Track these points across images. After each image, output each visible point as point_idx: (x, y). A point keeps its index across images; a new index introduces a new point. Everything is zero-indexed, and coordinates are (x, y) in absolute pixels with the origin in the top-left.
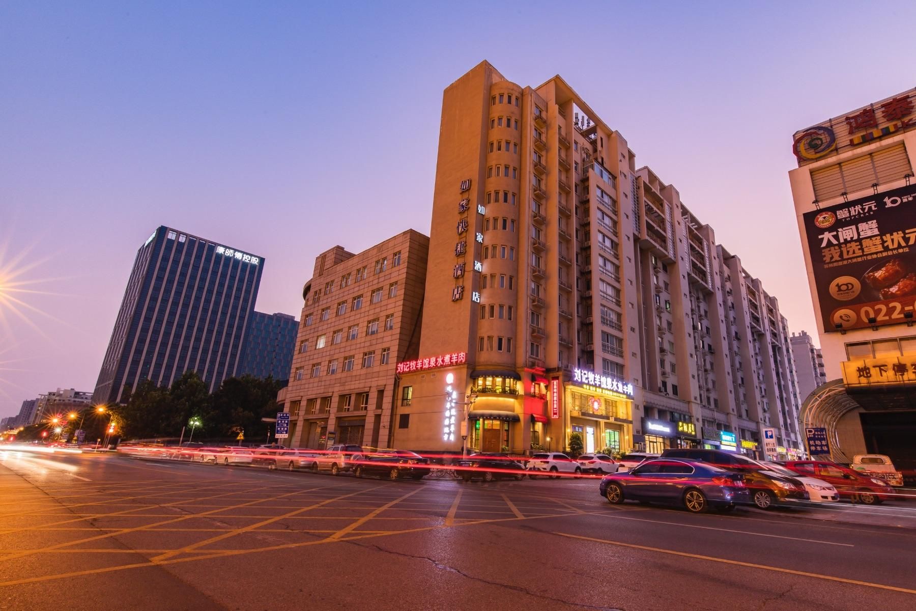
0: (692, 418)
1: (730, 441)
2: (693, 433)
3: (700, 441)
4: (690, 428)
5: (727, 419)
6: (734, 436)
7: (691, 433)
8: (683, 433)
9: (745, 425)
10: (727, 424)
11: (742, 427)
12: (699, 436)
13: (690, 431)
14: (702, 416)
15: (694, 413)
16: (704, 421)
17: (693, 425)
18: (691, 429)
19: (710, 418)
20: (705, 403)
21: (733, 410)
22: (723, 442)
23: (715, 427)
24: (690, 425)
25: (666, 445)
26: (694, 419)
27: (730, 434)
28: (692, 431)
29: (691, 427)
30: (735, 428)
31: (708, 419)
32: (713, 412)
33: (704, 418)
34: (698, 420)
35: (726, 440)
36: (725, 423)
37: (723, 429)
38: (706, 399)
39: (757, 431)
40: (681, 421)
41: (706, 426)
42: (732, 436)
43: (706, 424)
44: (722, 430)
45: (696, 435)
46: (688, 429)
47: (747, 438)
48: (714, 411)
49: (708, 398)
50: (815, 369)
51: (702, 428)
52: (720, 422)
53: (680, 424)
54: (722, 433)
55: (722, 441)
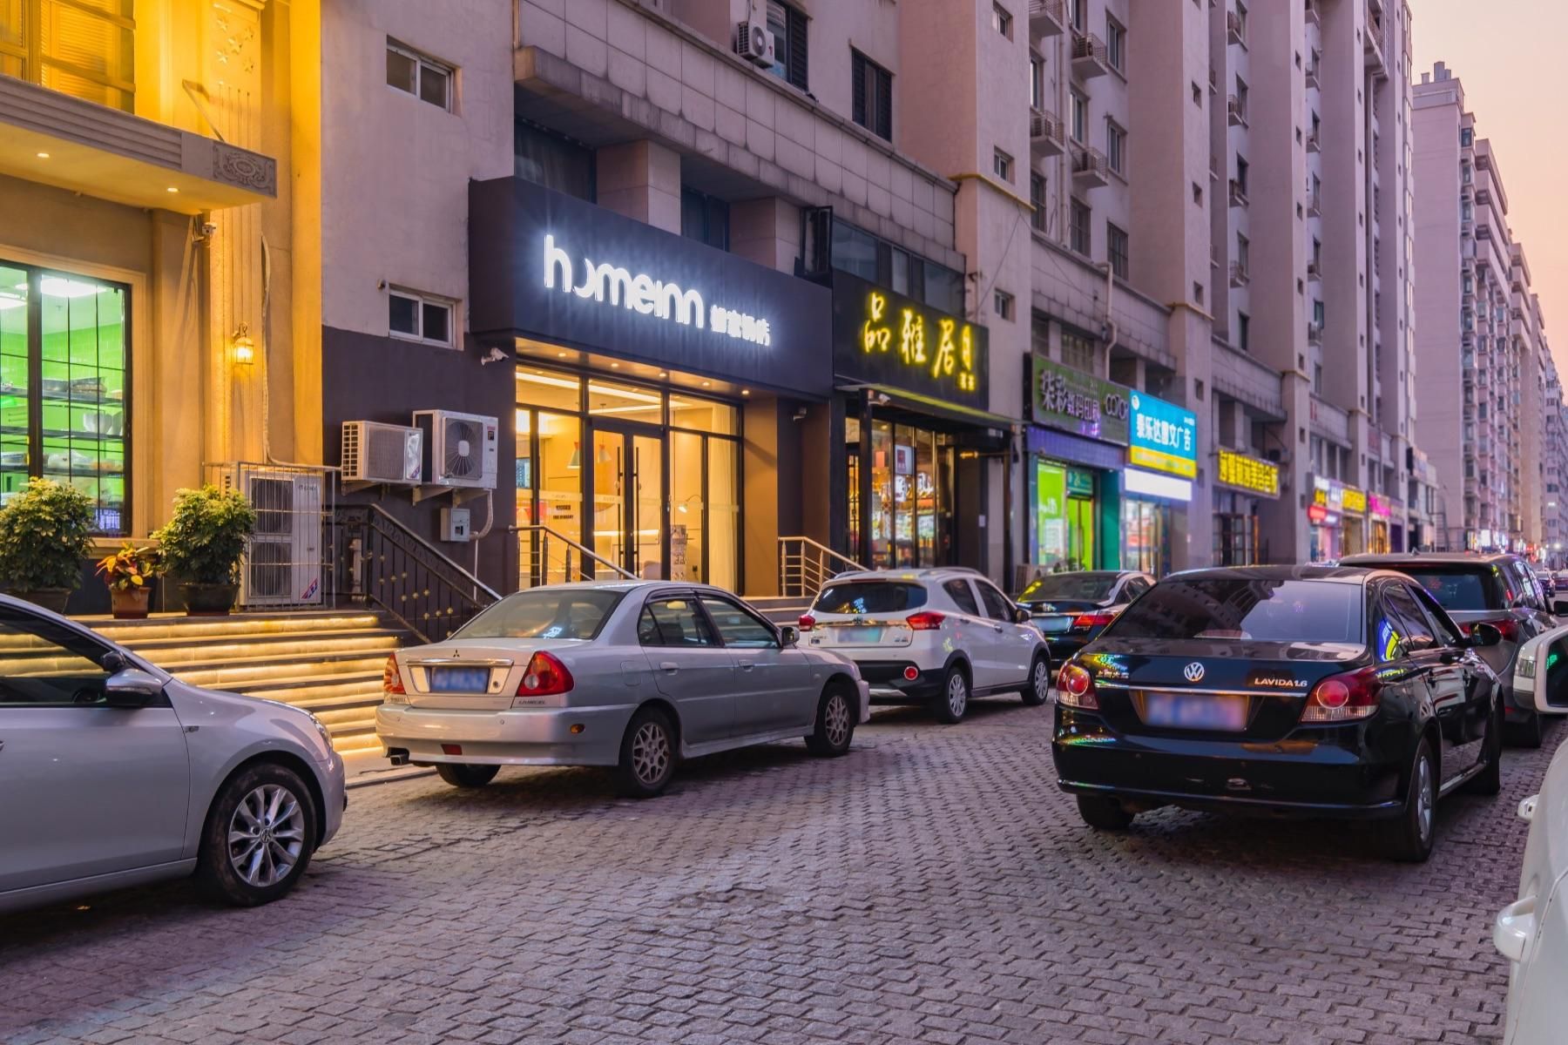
0: (969, 285)
1: (1169, 450)
2: (968, 382)
3: (1009, 434)
4: (946, 347)
5: (1166, 336)
6: (1190, 421)
7: (952, 381)
8: (889, 366)
9: (1239, 382)
10: (1164, 361)
11: (1225, 389)
12: (1004, 404)
13: (944, 363)
14: (1036, 293)
15: (984, 257)
16: (1042, 320)
17: (967, 331)
18: (957, 354)
19: (1080, 312)
20: (1059, 228)
21: (1198, 289)
22: (1139, 454)
23: (1102, 369)
24: (947, 325)
25: (750, 457)
26: (980, 298)
27: (1174, 410)
28: (960, 366)
29: (956, 337)
30: (1199, 385)
31: (1069, 316)
32: (1098, 284)
33: (1043, 305)
34: (1005, 303)
35: (1150, 444)
36: (1153, 356)
37: (1141, 384)
38: (1067, 211)
39: (1281, 414)
40: (885, 287)
41: (1055, 354)
42: (1180, 424)
43: (1055, 341)
44: (1134, 387)
45: (981, 397)
46: (932, 348)
47: (1240, 444)
48: (1105, 277)
49: (1081, 213)
50: (1465, 206)
51: (1027, 360)
52: (1132, 346)
53: (877, 305)
54: (1136, 403)
55: (1134, 449)
